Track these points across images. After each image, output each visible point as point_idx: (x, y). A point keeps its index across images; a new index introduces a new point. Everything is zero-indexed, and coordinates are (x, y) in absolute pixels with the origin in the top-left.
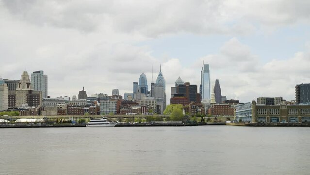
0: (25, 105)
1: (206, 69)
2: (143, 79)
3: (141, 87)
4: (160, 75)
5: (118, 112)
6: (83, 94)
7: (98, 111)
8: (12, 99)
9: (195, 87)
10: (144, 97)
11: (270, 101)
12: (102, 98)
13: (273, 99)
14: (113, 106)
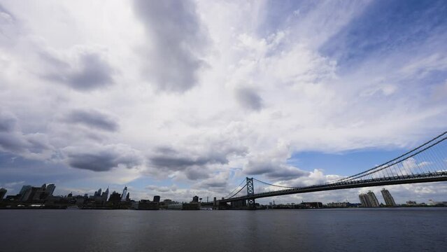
0: (38, 199)
1: (126, 188)
2: (100, 190)
3: (97, 194)
4: (108, 189)
5: (84, 203)
6: (70, 195)
7: (74, 203)
8: (33, 195)
9: (120, 195)
10: (98, 198)
12: (79, 197)
13: (146, 200)
14: (83, 200)
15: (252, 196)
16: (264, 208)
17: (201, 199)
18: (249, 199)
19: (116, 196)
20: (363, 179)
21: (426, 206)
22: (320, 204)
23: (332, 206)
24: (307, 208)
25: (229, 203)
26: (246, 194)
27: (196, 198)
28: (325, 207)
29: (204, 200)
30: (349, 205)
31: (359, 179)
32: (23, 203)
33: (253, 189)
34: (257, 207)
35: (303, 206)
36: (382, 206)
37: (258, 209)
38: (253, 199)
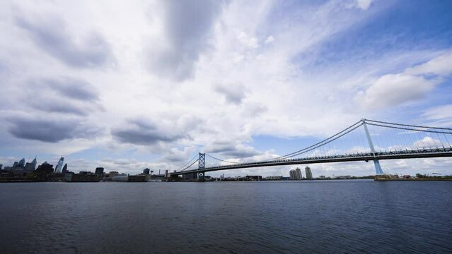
1: (62, 159)
2: (23, 161)
4: (35, 160)
9: (52, 166)
13: (86, 172)
15: (203, 170)
16: (213, 180)
17: (152, 172)
18: (200, 172)
19: (46, 167)
20: (293, 158)
21: (330, 179)
22: (261, 177)
23: (270, 179)
24: (249, 180)
25: (181, 176)
26: (197, 168)
27: (147, 171)
28: (264, 179)
29: (156, 173)
30: (282, 178)
31: (290, 158)
33: (204, 163)
34: (207, 179)
35: (248, 179)
36: (304, 179)
38: (203, 172)
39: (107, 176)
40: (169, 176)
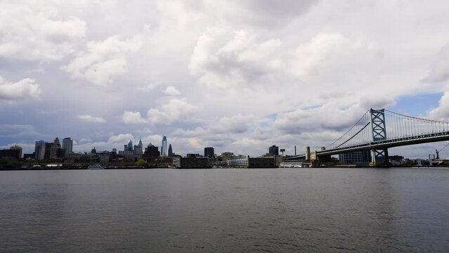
0: (55, 157)
1: (165, 139)
2: (130, 144)
3: (129, 148)
4: (141, 142)
5: (110, 161)
6: (94, 151)
7: (98, 161)
9: (157, 148)
11: (193, 155)
12: (104, 154)
15: (383, 145)
17: (283, 150)
18: (375, 149)
19: (152, 150)
25: (337, 156)
27: (274, 150)
32: (39, 162)
33: (384, 130)
34: (394, 163)
37: (396, 166)
38: (385, 148)
39: (220, 159)
40: (313, 157)
